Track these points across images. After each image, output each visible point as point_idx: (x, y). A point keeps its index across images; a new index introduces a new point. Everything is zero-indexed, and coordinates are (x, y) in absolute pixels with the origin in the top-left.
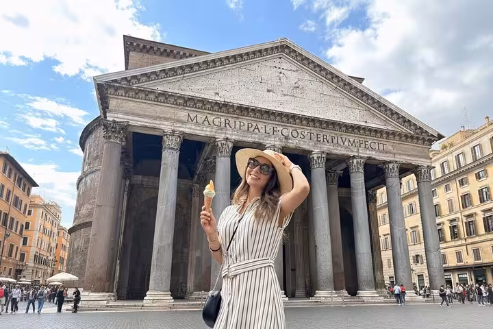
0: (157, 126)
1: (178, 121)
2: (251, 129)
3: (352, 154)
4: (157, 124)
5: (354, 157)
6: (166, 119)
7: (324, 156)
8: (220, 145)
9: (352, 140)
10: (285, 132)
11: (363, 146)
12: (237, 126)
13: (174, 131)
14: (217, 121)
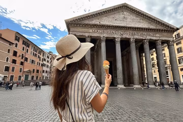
0: (84, 35)
1: (89, 33)
2: (111, 33)
3: (144, 38)
4: (84, 34)
5: (145, 39)
6: (86, 32)
7: (134, 40)
8: (102, 39)
9: (144, 34)
10: (121, 33)
11: (148, 35)
12: (107, 32)
13: (88, 36)
14: (101, 31)
